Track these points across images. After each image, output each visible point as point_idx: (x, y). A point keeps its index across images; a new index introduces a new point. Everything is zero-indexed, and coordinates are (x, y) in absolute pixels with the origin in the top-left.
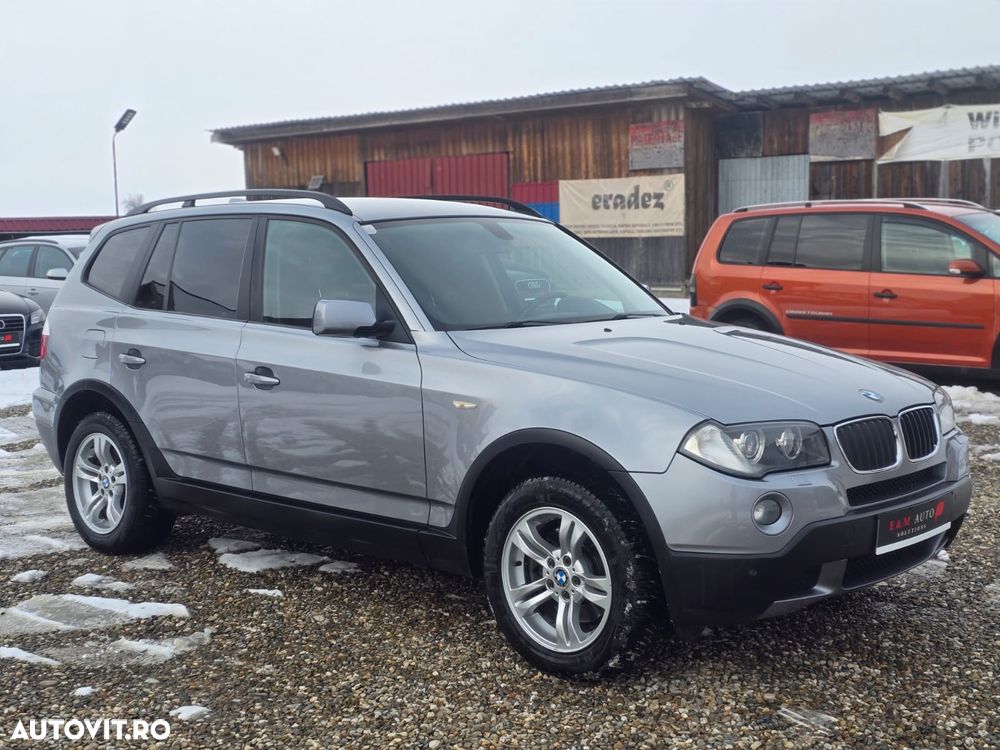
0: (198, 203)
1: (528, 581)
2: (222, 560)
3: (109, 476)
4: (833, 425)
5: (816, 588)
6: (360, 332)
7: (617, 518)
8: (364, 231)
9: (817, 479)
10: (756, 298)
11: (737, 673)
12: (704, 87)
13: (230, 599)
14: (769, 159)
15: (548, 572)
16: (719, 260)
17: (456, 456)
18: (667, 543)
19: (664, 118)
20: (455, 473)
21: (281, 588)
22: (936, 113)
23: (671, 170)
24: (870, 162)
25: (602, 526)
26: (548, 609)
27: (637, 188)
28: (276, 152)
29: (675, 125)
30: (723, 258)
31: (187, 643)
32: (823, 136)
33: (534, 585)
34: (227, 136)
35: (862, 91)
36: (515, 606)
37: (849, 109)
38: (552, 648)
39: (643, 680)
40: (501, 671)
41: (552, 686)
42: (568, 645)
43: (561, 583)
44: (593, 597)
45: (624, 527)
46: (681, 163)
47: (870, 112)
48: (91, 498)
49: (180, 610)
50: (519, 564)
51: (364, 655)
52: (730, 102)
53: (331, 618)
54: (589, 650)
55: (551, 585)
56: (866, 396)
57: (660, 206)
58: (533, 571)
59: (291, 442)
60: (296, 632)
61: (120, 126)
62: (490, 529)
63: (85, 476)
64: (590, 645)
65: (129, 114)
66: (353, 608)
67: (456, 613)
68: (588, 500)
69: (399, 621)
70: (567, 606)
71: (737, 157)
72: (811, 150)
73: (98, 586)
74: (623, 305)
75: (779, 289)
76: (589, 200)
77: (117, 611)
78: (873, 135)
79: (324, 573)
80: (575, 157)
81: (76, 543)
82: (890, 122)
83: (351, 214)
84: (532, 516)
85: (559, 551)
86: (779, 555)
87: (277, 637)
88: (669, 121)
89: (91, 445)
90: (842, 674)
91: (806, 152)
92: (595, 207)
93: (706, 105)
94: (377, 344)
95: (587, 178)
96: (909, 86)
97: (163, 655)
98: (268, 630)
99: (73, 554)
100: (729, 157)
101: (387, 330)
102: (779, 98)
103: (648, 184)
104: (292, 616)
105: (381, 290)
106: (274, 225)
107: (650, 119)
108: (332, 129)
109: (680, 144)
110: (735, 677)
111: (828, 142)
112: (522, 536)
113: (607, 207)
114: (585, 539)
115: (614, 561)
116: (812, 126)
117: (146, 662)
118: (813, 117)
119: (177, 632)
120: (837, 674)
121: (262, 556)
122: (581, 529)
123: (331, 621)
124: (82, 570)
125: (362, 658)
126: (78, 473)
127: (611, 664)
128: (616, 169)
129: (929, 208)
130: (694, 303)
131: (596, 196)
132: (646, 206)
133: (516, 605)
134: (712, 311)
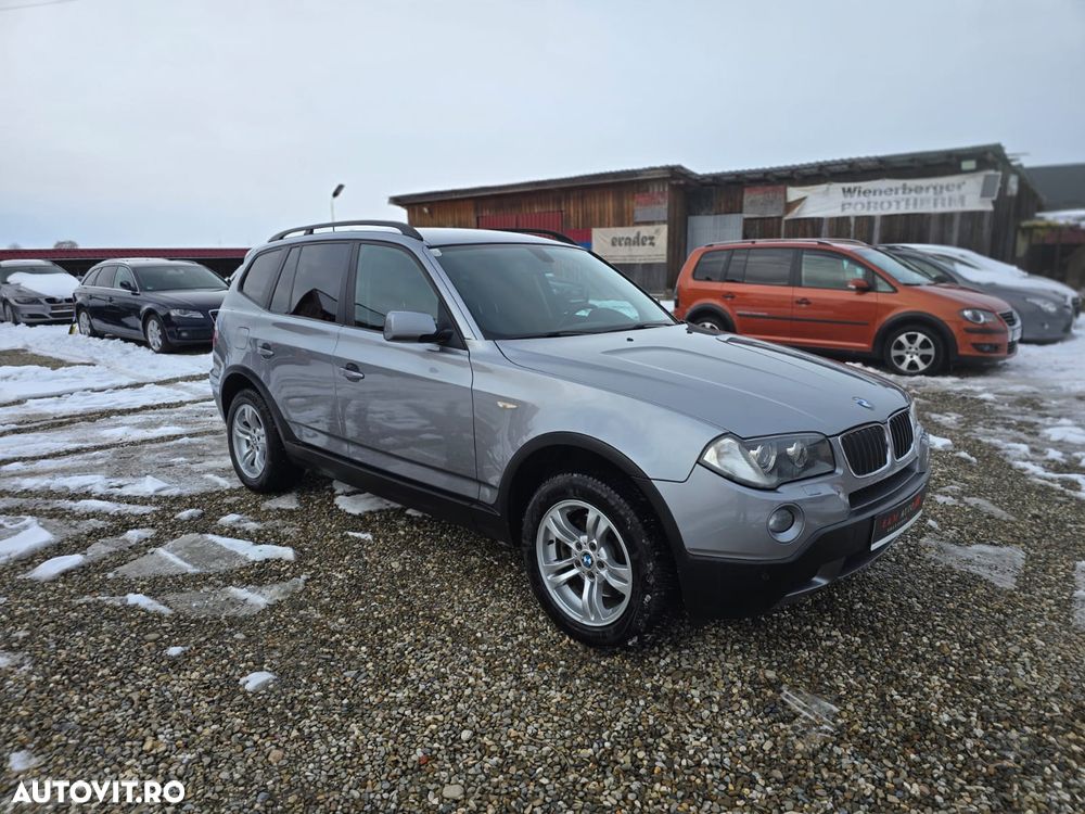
0: (315, 231)
1: (560, 558)
2: (337, 501)
3: (256, 436)
4: (838, 435)
5: (815, 579)
6: (424, 339)
7: (639, 518)
8: (430, 253)
9: (823, 488)
10: (716, 303)
11: (738, 641)
12: (682, 171)
13: (332, 541)
14: (718, 216)
15: (576, 554)
16: (694, 278)
17: (506, 438)
18: (686, 547)
19: (656, 190)
20: (504, 453)
21: (373, 532)
22: (823, 187)
23: (659, 222)
24: (780, 218)
25: (625, 523)
26: (576, 584)
27: (639, 234)
28: (426, 210)
29: (662, 194)
30: (697, 277)
31: (282, 591)
32: (752, 202)
33: (564, 563)
34: (397, 201)
35: (776, 174)
36: (547, 579)
37: (768, 185)
38: (578, 620)
39: (657, 649)
40: (536, 633)
41: (577, 653)
42: (593, 619)
43: (586, 564)
44: (614, 583)
45: (646, 527)
46: (666, 219)
47: (781, 187)
48: (246, 450)
49: (288, 553)
50: (552, 542)
51: (423, 610)
52: (697, 180)
53: (404, 564)
54: (611, 628)
55: (579, 564)
56: (860, 404)
57: (652, 244)
58: (563, 551)
59: (391, 419)
60: (374, 580)
61: (336, 194)
62: (527, 512)
63: (241, 435)
64: (613, 623)
65: (340, 187)
66: (423, 552)
67: (503, 561)
68: (614, 499)
69: (458, 569)
70: (592, 584)
71: (698, 214)
72: (745, 209)
73: (236, 526)
74: (639, 313)
75: (732, 297)
76: (609, 240)
77: (241, 552)
78: (783, 202)
79: (409, 516)
80: (602, 214)
81: (237, 484)
82: (794, 193)
83: (422, 239)
84: (563, 505)
85: (586, 537)
86: (791, 559)
87: (356, 586)
88: (659, 193)
89: (243, 413)
90: (828, 643)
91: (741, 212)
92: (613, 244)
93: (682, 182)
94: (438, 349)
95: (609, 227)
96: (806, 171)
97: (258, 605)
98: (352, 577)
99: (232, 492)
100: (694, 215)
101: (446, 338)
102: (726, 178)
103: (645, 231)
104: (374, 562)
105: (443, 304)
106: (364, 248)
107: (647, 191)
108: (458, 196)
109: (665, 206)
110: (736, 647)
111: (755, 205)
112: (554, 521)
113: (620, 245)
114: (609, 532)
115: (635, 556)
116: (746, 196)
117: (243, 612)
118: (746, 190)
119: (281, 578)
120: (824, 643)
121: (368, 498)
122: (605, 523)
123: (404, 569)
124: (232, 509)
125: (421, 613)
126: (237, 433)
127: (630, 643)
128: (626, 222)
129: (835, 245)
130: (677, 306)
131: (615, 238)
132: (644, 244)
133: (549, 578)
134: (688, 311)
